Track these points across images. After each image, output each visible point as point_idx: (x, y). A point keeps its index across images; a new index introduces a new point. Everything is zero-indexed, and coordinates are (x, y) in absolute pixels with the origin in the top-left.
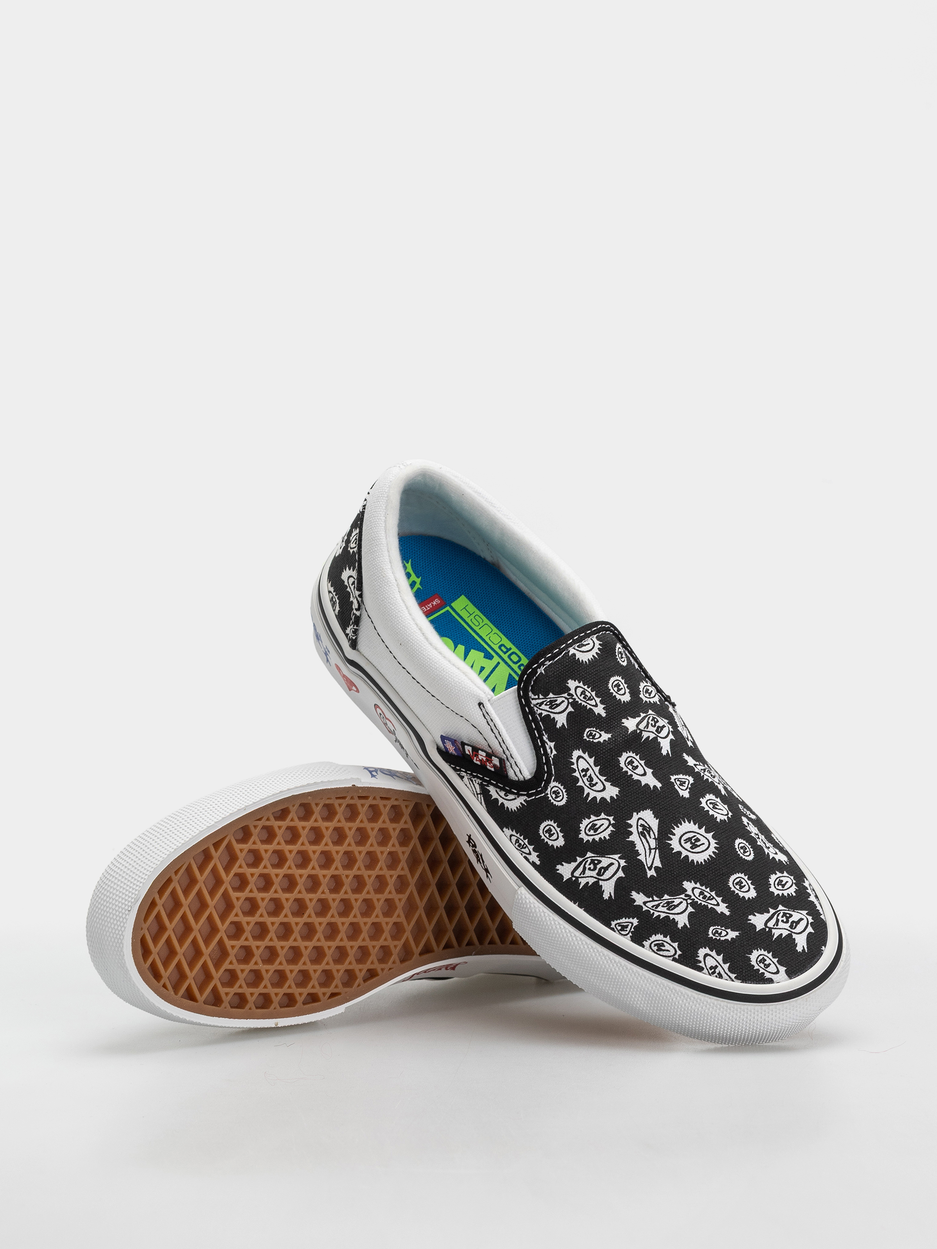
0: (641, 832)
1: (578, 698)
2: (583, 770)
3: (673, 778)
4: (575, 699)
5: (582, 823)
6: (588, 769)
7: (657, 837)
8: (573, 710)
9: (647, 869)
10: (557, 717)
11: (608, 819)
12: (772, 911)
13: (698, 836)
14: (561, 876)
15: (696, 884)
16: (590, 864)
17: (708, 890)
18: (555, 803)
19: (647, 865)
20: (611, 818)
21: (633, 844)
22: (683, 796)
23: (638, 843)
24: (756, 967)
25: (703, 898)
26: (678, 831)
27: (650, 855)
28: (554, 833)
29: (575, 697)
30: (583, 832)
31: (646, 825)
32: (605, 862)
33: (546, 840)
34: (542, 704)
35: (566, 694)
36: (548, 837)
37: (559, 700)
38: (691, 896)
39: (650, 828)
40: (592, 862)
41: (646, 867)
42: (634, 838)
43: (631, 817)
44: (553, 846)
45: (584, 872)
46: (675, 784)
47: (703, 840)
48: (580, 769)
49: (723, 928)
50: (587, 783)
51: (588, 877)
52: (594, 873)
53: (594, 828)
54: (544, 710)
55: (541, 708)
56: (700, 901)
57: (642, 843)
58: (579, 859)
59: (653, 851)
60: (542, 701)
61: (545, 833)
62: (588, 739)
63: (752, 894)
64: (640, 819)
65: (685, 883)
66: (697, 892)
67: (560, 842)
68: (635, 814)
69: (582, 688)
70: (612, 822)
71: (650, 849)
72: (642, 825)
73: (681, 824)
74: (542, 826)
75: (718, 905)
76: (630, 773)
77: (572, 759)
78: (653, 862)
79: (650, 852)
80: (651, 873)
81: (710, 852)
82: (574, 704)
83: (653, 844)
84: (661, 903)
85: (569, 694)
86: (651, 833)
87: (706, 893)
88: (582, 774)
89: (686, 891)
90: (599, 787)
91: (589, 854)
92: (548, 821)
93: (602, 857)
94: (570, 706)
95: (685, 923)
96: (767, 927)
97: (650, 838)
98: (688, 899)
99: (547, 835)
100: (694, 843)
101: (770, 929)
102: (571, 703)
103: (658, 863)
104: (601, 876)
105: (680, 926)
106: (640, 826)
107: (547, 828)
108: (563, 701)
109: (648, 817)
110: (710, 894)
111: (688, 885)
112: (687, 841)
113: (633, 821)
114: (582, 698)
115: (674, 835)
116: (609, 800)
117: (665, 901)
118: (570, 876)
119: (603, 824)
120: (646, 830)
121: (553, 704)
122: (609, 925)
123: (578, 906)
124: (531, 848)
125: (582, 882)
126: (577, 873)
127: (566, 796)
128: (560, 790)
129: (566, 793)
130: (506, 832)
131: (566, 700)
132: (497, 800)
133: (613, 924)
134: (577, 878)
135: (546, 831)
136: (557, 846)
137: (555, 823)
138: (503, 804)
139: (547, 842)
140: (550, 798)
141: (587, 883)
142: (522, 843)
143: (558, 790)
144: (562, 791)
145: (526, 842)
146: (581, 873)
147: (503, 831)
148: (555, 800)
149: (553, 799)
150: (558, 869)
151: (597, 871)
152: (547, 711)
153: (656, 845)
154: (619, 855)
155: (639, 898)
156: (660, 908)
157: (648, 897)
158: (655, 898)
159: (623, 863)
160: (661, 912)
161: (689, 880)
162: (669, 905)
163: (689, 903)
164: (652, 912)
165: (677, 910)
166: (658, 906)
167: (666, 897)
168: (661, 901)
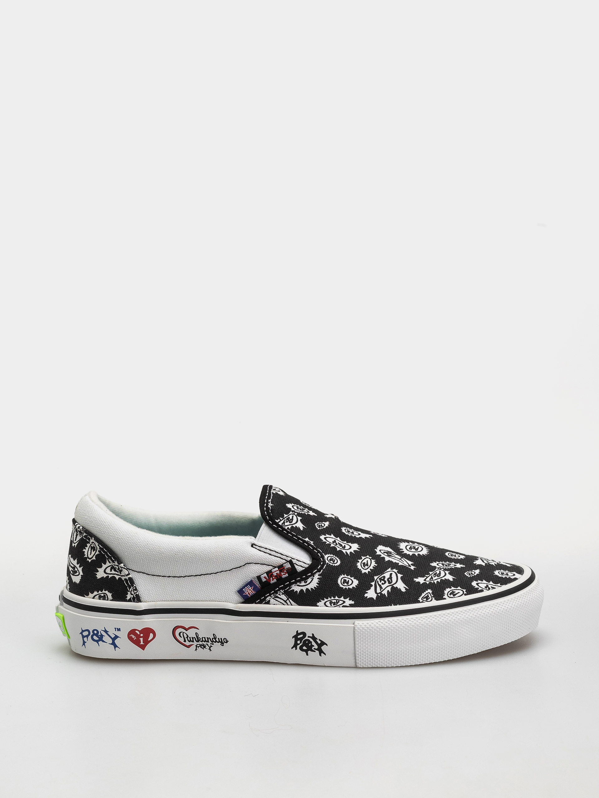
1: (298, 511)
2: (333, 542)
6: (335, 541)
9: (409, 567)
10: (297, 525)
11: (367, 558)
23: (392, 560)
28: (348, 580)
30: (362, 570)
32: (387, 575)
33: (347, 587)
36: (347, 585)
41: (407, 566)
42: (388, 559)
44: (353, 587)
45: (381, 587)
50: (341, 547)
51: (386, 588)
52: (387, 584)
53: (365, 564)
57: (394, 559)
58: (373, 583)
59: (402, 559)
67: (355, 582)
69: (295, 506)
71: (400, 559)
74: (339, 582)
77: (323, 540)
88: (334, 544)
90: (347, 547)
91: (376, 578)
92: (340, 576)
97: (394, 555)
99: (345, 584)
103: (410, 562)
104: (392, 583)
107: (343, 580)
116: (358, 550)
118: (377, 595)
119: (367, 561)
122: (419, 602)
123: (394, 605)
124: (342, 599)
125: (385, 592)
126: (378, 591)
127: (337, 558)
128: (332, 557)
129: (336, 557)
130: (320, 605)
131: (293, 515)
132: (302, 590)
133: (420, 599)
134: (380, 593)
135: (344, 583)
136: (356, 586)
137: (344, 575)
138: (307, 589)
139: (349, 588)
140: (331, 564)
141: (388, 591)
142: (335, 601)
143: (331, 558)
144: (334, 557)
145: (337, 598)
146: (380, 589)
147: (318, 606)
148: (334, 564)
149: (333, 564)
150: (367, 597)
151: (387, 582)
152: (289, 525)
153: (400, 556)
154: (390, 569)
155: (420, 580)
156: (434, 578)
157: (423, 577)
158: (427, 576)
159: (395, 570)
160: (437, 579)
161: (432, 562)
162: (436, 575)
163: (443, 570)
164: (432, 582)
165: (442, 575)
166: (432, 578)
167: (431, 573)
168: (431, 576)
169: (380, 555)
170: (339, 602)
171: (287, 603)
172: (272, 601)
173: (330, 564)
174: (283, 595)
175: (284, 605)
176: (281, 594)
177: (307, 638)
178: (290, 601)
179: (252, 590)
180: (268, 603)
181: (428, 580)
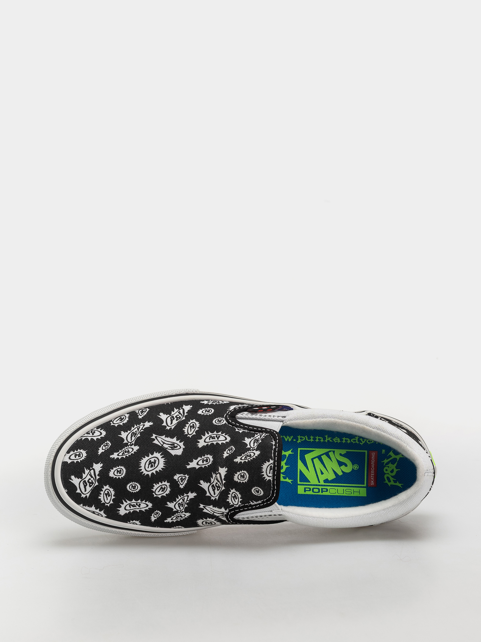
0: (174, 444)
3: (187, 477)
7: (167, 449)
9: (157, 436)
12: (98, 477)
13: (153, 468)
17: (128, 455)
19: (159, 437)
22: (176, 475)
23: (170, 440)
24: (79, 450)
25: (126, 451)
26: (162, 461)
31: (176, 449)
38: (131, 446)
39: (173, 449)
41: (158, 436)
42: (174, 440)
43: (184, 444)
46: (184, 475)
47: (150, 469)
49: (106, 449)
56: (125, 449)
62: (230, 447)
63: (111, 474)
64: (180, 448)
65: (138, 448)
66: (131, 450)
68: (184, 447)
71: (164, 443)
72: (177, 447)
73: (164, 464)
75: (118, 455)
76: (203, 457)
78: (158, 440)
80: (154, 436)
81: (143, 468)
83: (165, 446)
84: (138, 432)
86: (171, 449)
87: (127, 453)
95: (122, 435)
96: (92, 469)
97: (169, 447)
98: (130, 444)
100: (152, 464)
101: (90, 470)
103: (156, 442)
105: (122, 432)
106: (177, 446)
109: (178, 452)
110: (126, 455)
111: (136, 448)
112: (155, 461)
113: (181, 444)
115: (162, 458)
120: (173, 447)
153: (164, 447)
154: (172, 428)
155: (148, 424)
156: (136, 429)
157: (145, 428)
158: (142, 431)
159: (168, 428)
160: (134, 429)
161: (138, 450)
162: (134, 434)
163: (129, 443)
164: (138, 425)
165: (129, 436)
166: (138, 429)
167: (139, 435)
168: (139, 432)
169: (180, 442)
181: (141, 427)
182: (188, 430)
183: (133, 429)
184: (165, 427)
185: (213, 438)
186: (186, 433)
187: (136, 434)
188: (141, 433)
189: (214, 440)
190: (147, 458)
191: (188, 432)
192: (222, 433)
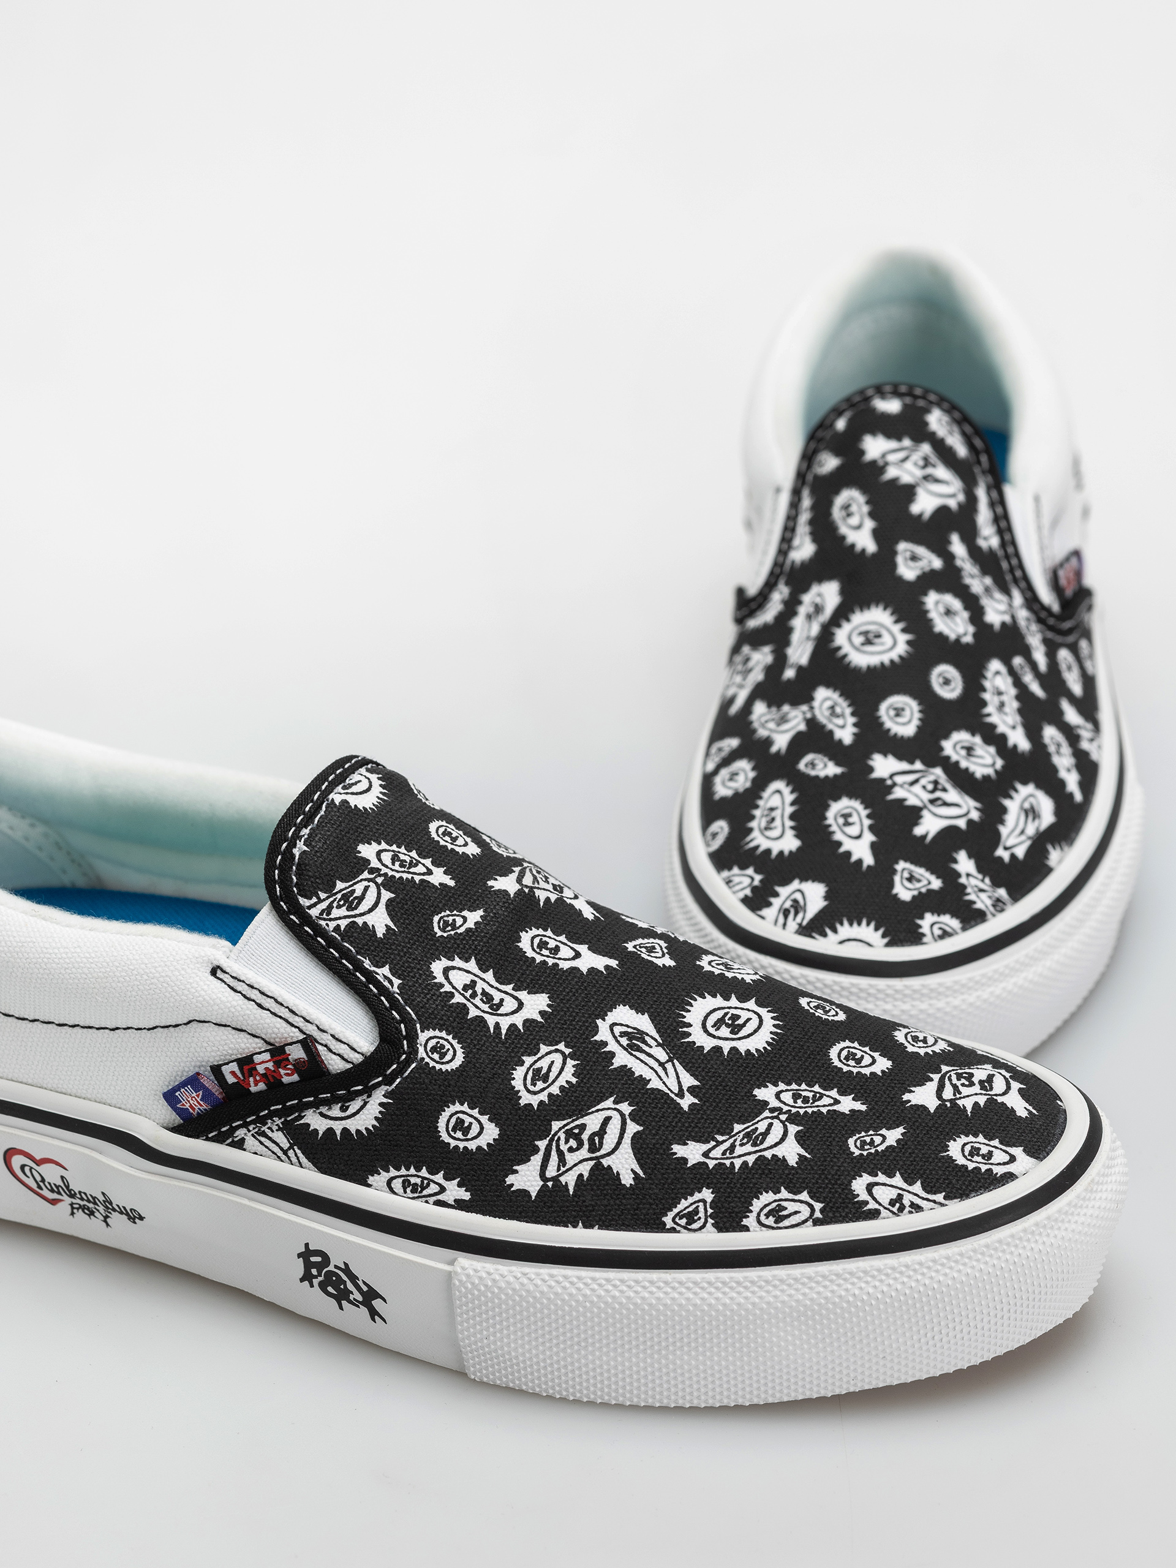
0: (628, 1045)
1: (391, 869)
2: (466, 988)
4: (386, 875)
5: (514, 1079)
6: (474, 983)
7: (661, 1042)
8: (393, 895)
9: (675, 1098)
10: (370, 919)
11: (557, 1051)
12: (935, 1076)
13: (733, 1012)
14: (525, 1193)
15: (777, 1085)
16: (567, 1142)
17: (804, 1085)
18: (444, 1068)
19: (671, 1091)
20: (561, 1046)
21: (625, 1070)
22: (664, 965)
23: (635, 1065)
25: (803, 1102)
26: (693, 1016)
27: (666, 1073)
28: (471, 1124)
29: (384, 870)
30: (523, 1093)
31: (630, 1030)
32: (592, 1122)
33: (461, 1145)
34: (329, 908)
35: (366, 872)
36: (462, 1137)
37: (359, 889)
38: (780, 1108)
39: (640, 1031)
40: (569, 1134)
41: (673, 1096)
42: (622, 1059)
44: (479, 1148)
45: (562, 1160)
47: (745, 1014)
48: (460, 988)
49: (872, 1133)
50: (486, 1007)
51: (575, 1165)
52: (584, 1153)
53: (539, 1076)
54: (340, 918)
55: (332, 916)
56: (802, 1109)
57: (642, 1061)
58: (542, 1144)
59: (669, 1066)
60: (327, 903)
61: (452, 1133)
62: (445, 935)
63: (884, 1064)
64: (613, 1024)
65: (759, 1091)
66: (787, 1097)
67: (489, 1131)
68: (600, 1020)
69: (388, 851)
70: (567, 1051)
71: (661, 1064)
72: (623, 1034)
73: (691, 1006)
74: (442, 1124)
75: (835, 1102)
76: (550, 962)
77: (435, 978)
78: (679, 1082)
79: (665, 1069)
80: (686, 1103)
81: (767, 1027)
82: (390, 883)
83: (662, 1055)
84: (736, 1140)
85: (372, 871)
86: (647, 1038)
87: (803, 1093)
88: (468, 995)
89: (766, 1103)
90: (510, 1005)
91: (556, 1125)
92: (449, 1107)
93: (582, 1117)
94: (383, 891)
95: (797, 1154)
96: (945, 1101)
97: (651, 1047)
98: (778, 1114)
99: (459, 1134)
100: (733, 1024)
101: (952, 1101)
102: (384, 885)
103: (688, 1081)
104: (599, 1150)
105: (792, 1161)
106: (621, 1036)
107: (453, 1120)
108: (366, 888)
109: (624, 1015)
110: (810, 1091)
111: (765, 1093)
112: (718, 1026)
113: (603, 1033)
114: (397, 866)
115: (691, 1025)
116: (539, 1019)
117: (741, 1135)
118: (542, 1183)
119: (553, 1062)
120: (634, 1040)
121: (351, 901)
122: (661, 1228)
123: (585, 1227)
124: (439, 1178)
125: (570, 1180)
126: (551, 1172)
127: (458, 1047)
128: (442, 1041)
129: (454, 1043)
130: (374, 1184)
131: (371, 884)
132: (330, 1131)
133: (668, 1220)
134: (555, 1179)
135: (454, 1130)
136: (489, 1145)
137: (462, 1104)
138: (345, 1131)
139: (465, 1148)
140: (432, 1064)
141: (581, 1176)
142: (418, 1181)
143: (438, 1042)
144: (447, 1040)
145: (424, 1172)
146: (559, 1166)
147: (369, 1186)
148: (443, 1063)
149: (437, 1062)
150: (512, 1185)
151: (586, 1146)
152: (345, 917)
153: (667, 1053)
154: (612, 1099)
155: (692, 1152)
156: (739, 1150)
157: (707, 1142)
158: (720, 1138)
159: (626, 1108)
160: (745, 1155)
161: (762, 1085)
162: (751, 1137)
163: (784, 1119)
164: (728, 1162)
165: (771, 1140)
166: (732, 1148)
167: (737, 1127)
168: (733, 1139)
169: (605, 1044)
170: (428, 1185)
171: (289, 1158)
172: (250, 1142)
173: (427, 1064)
174: (280, 1133)
175: (282, 1161)
176: (275, 1128)
177: (331, 1268)
178: (296, 1155)
179: (198, 1100)
180: (240, 1145)
181: (717, 1153)
182: (562, 1069)
183: (751, 1160)
184: (634, 1117)
185: (487, 998)
186: (570, 1063)
187: (748, 1135)
188: (728, 1131)
189: (488, 989)
190: (743, 1046)
191: (564, 1063)
192: (452, 995)
